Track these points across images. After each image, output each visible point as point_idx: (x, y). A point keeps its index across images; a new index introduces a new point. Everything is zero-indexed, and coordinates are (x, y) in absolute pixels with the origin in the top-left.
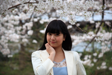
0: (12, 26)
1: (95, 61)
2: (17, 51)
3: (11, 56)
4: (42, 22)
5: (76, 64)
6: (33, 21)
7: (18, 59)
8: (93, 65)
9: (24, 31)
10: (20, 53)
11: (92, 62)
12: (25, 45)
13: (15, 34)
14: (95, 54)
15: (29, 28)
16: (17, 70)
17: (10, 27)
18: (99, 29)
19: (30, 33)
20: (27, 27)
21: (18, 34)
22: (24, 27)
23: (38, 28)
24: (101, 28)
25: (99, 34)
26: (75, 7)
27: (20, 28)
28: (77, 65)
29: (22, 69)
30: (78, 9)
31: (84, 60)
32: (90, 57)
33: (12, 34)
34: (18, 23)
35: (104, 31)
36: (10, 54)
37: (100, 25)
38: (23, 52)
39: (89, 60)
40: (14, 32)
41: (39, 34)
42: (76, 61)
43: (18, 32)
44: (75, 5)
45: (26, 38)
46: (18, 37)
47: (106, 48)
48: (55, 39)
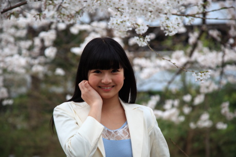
0: (12, 40)
1: (187, 110)
2: (23, 90)
3: (10, 102)
4: (74, 30)
5: (150, 133)
6: (56, 29)
7: (25, 107)
8: (182, 119)
9: (36, 50)
10: (29, 95)
11: (182, 113)
13: (16, 56)
14: (187, 98)
15: (47, 43)
16: (23, 130)
17: (8, 42)
18: (195, 46)
19: (51, 52)
20: (42, 41)
21: (24, 57)
22: (37, 41)
23: (68, 42)
24: (200, 44)
25: (196, 55)
26: (145, 7)
27: (28, 44)
28: (150, 136)
29: (35, 128)
30: (151, 12)
31: (164, 110)
32: (176, 103)
33: (12, 55)
34: (23, 33)
35: (206, 49)
36: (9, 98)
37: (199, 39)
38: (36, 93)
39: (174, 110)
40: (15, 51)
41: (69, 55)
42: (148, 127)
43: (24, 52)
44: (145, 4)
45: (40, 64)
46: (23, 61)
47: (210, 84)
48: (111, 81)
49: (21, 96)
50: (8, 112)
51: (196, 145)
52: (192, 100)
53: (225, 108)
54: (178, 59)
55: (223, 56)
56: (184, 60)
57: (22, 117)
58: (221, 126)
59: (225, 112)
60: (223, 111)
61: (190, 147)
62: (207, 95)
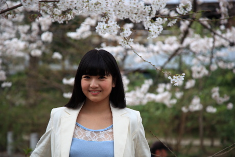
0: (10, 24)
3: (9, 84)
5: (133, 138)
8: (174, 101)
9: (34, 34)
10: (27, 73)
11: (173, 97)
13: (15, 40)
15: (43, 28)
16: (21, 107)
17: (6, 26)
18: (186, 33)
20: (40, 26)
21: (23, 41)
22: (35, 26)
24: (191, 31)
25: (187, 41)
27: (27, 28)
28: (134, 140)
31: (157, 93)
32: (168, 87)
33: (11, 39)
34: (20, 18)
35: (197, 36)
36: (7, 81)
37: (189, 26)
38: (33, 73)
39: (167, 94)
40: (13, 35)
42: (132, 132)
47: (202, 69)
48: (97, 86)
49: (19, 74)
51: (189, 124)
52: (184, 85)
53: (215, 92)
54: (171, 44)
55: (214, 42)
56: (176, 46)
57: (20, 94)
58: (211, 110)
59: (216, 96)
60: (213, 96)
61: (183, 126)
62: (197, 80)
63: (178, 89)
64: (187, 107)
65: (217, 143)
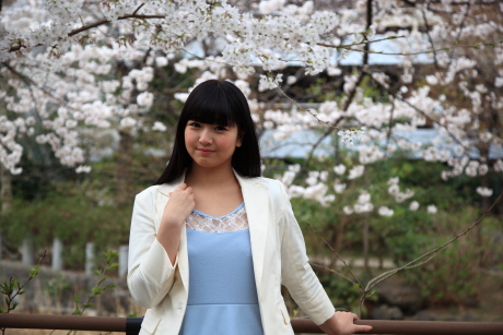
0: (92, 78)
1: (339, 188)
2: (109, 152)
3: (87, 169)
4: (180, 68)
5: (278, 221)
6: (154, 65)
7: (111, 176)
8: (332, 198)
9: (126, 94)
10: (116, 159)
11: (331, 191)
12: (134, 133)
13: (98, 103)
14: (340, 169)
15: (141, 86)
16: (106, 208)
17: (85, 82)
18: (353, 94)
19: (146, 99)
20: (134, 82)
21: (109, 105)
22: (127, 82)
24: (360, 93)
25: (353, 108)
26: (279, 33)
27: (114, 84)
28: (280, 224)
30: (287, 39)
31: (306, 186)
32: (324, 175)
33: (91, 102)
34: (106, 69)
35: (368, 100)
36: (86, 163)
37: (358, 84)
38: (125, 157)
39: (321, 186)
40: (96, 95)
41: (173, 104)
42: (275, 212)
43: (109, 96)
44: (278, 28)
45: (131, 115)
46: (107, 111)
47: (374, 150)
48: (211, 141)
49: (105, 160)
50: (86, 183)
51: (350, 235)
52: (347, 173)
53: (394, 185)
54: (328, 113)
55: (392, 111)
56: (336, 114)
57: (106, 190)
58: (386, 212)
59: (394, 191)
60: (390, 190)
61: (341, 237)
62: (367, 166)
63: (337, 180)
64: (351, 206)
65: (388, 264)
